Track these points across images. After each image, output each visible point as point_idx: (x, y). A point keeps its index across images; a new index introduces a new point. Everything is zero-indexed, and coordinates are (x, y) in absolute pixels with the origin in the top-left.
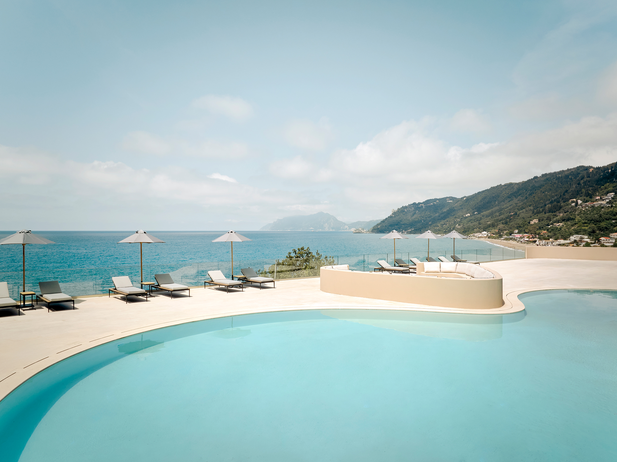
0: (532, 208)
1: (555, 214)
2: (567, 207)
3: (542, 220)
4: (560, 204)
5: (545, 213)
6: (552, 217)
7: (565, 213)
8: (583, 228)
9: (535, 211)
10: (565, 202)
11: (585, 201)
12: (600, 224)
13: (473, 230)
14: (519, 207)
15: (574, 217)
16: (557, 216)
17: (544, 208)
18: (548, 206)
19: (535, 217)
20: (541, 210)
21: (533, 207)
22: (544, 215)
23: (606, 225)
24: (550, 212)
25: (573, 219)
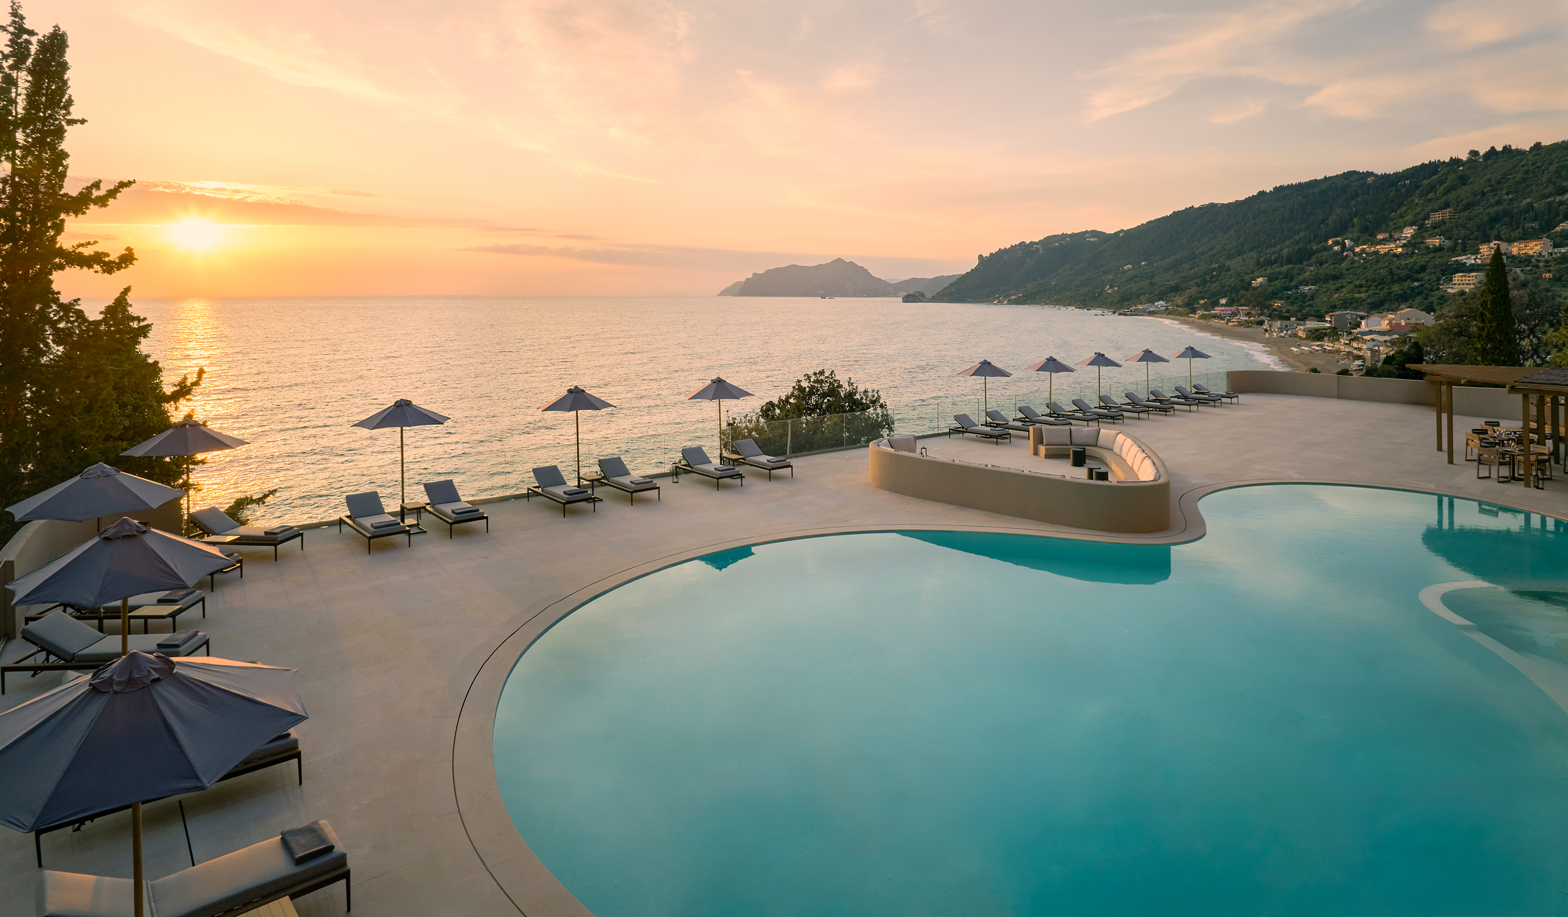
0: (1254, 254)
1: (1301, 266)
2: (1325, 253)
3: (1277, 279)
4: (1311, 249)
5: (1281, 265)
6: (1295, 273)
7: (1320, 265)
8: (1357, 296)
9: (1262, 260)
10: (1320, 243)
11: (1357, 242)
12: (1389, 289)
13: (1139, 297)
14: (1229, 252)
15: (1338, 274)
16: (1306, 271)
17: (1279, 255)
18: (1286, 250)
19: (1262, 271)
20: (1273, 258)
21: (1258, 253)
22: (1278, 270)
23: (1403, 290)
24: (1291, 263)
25: (1337, 278)
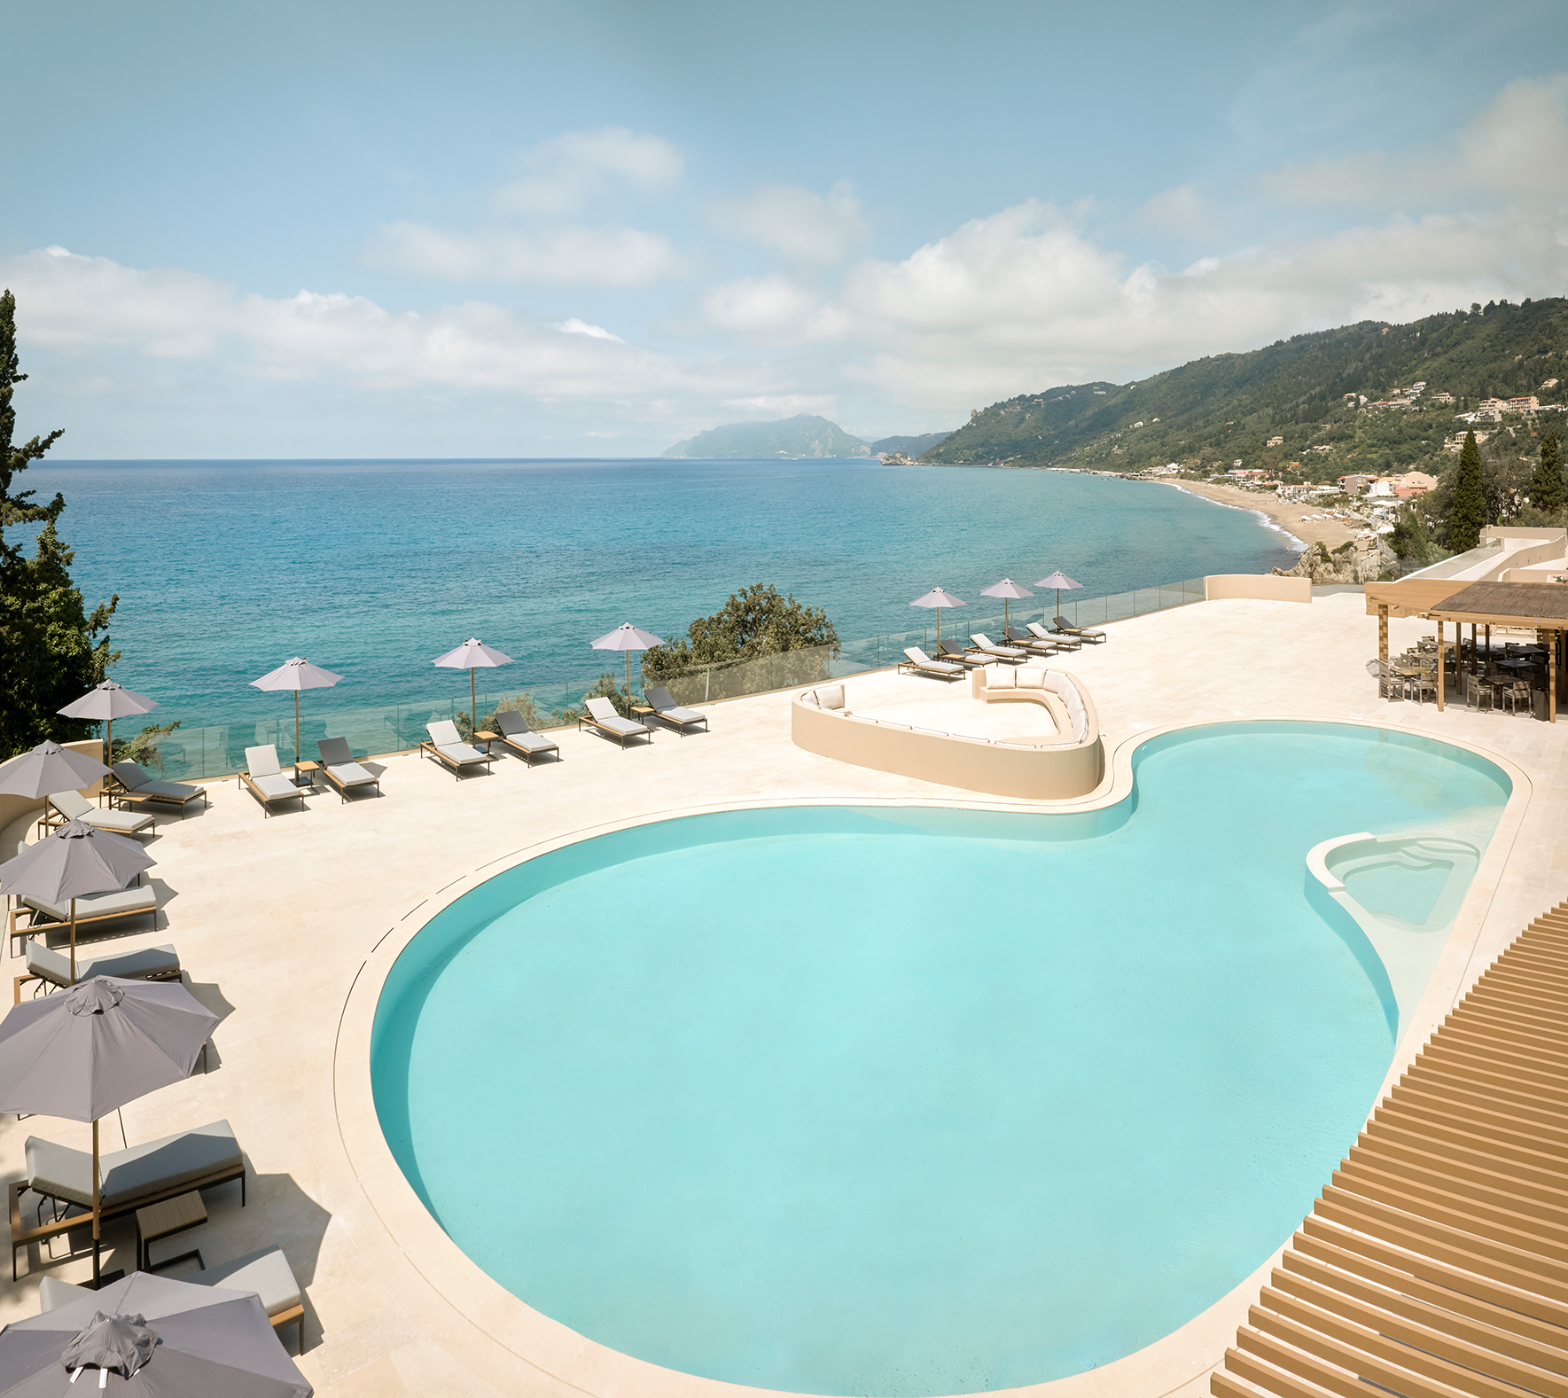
0: (1270, 411)
1: (1316, 424)
2: (1339, 410)
3: (1291, 438)
4: (1326, 405)
5: (1297, 423)
6: (1310, 431)
7: (1335, 422)
8: (1369, 456)
9: (1278, 417)
10: (1335, 399)
11: (1372, 399)
12: (1399, 449)
13: (1149, 459)
14: (1244, 408)
15: (1351, 433)
16: (1320, 430)
17: (1295, 411)
18: (1302, 406)
19: (1277, 430)
20: (1289, 416)
21: (1274, 409)
22: (1294, 428)
23: (1411, 450)
24: (1306, 421)
25: (1351, 437)
